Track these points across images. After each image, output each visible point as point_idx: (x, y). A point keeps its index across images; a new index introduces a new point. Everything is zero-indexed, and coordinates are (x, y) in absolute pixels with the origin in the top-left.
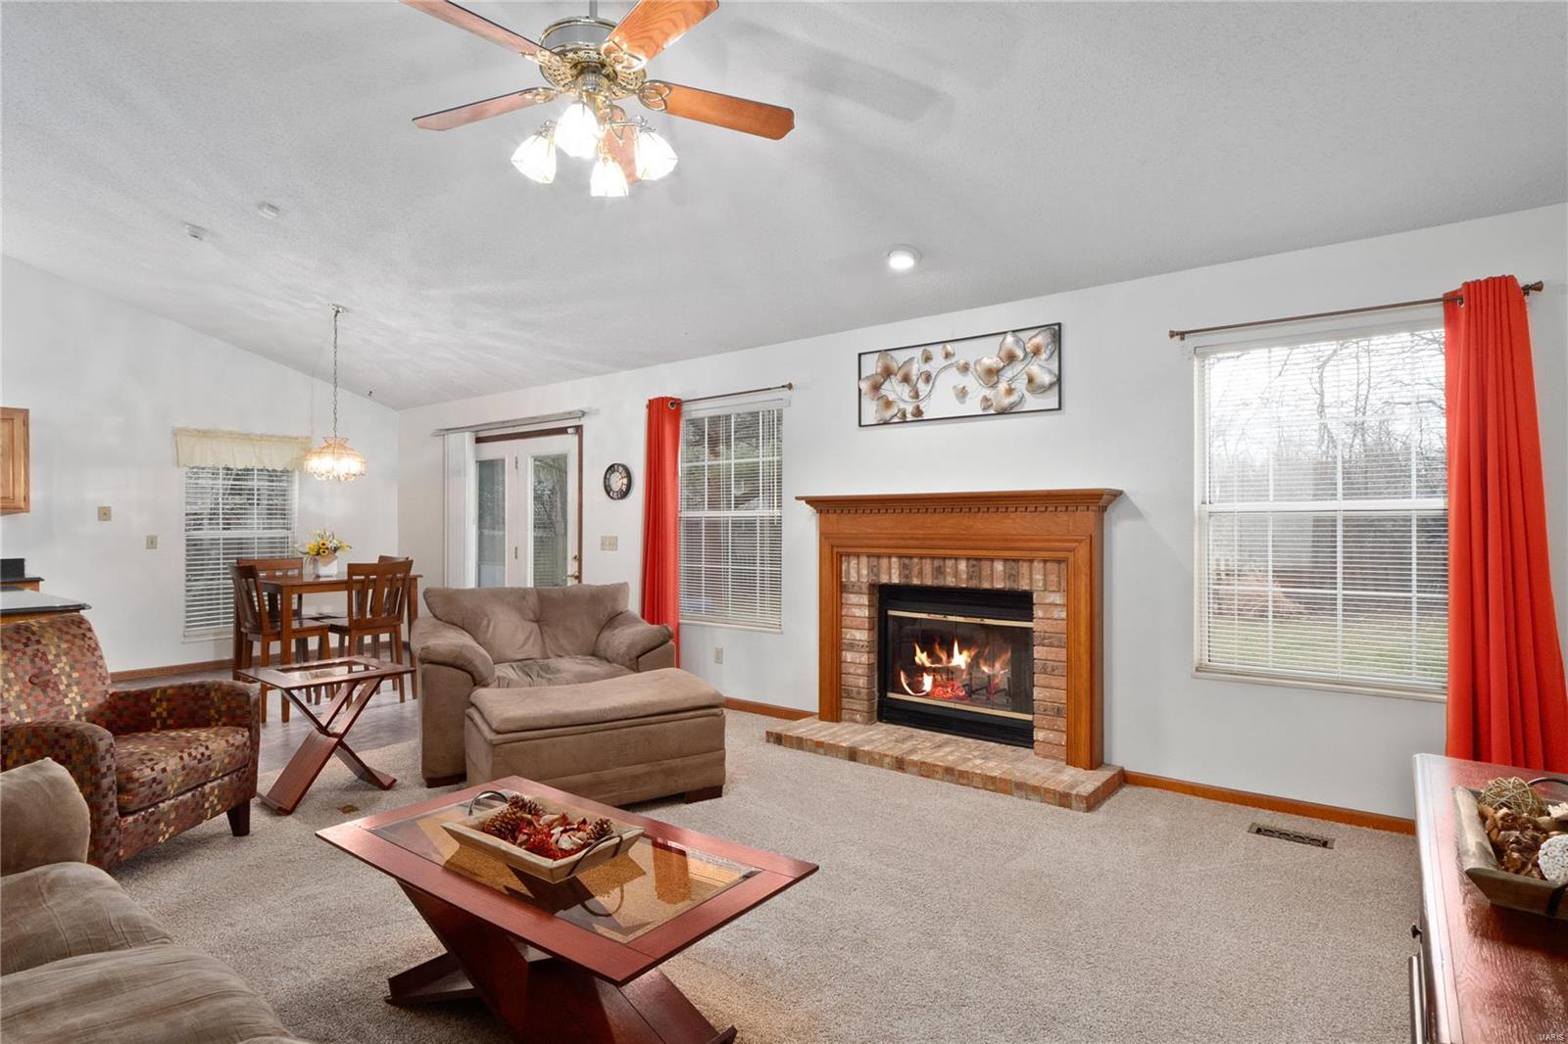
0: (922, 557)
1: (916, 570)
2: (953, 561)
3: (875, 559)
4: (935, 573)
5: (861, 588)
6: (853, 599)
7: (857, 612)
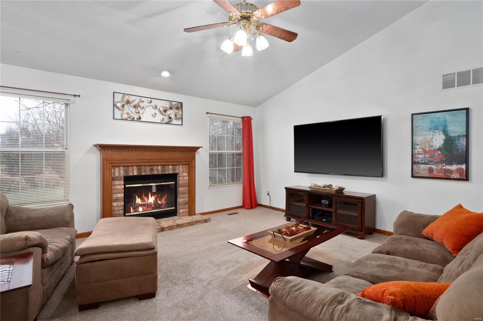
0: (145, 166)
1: (143, 170)
2: (156, 166)
3: (127, 167)
4: (150, 171)
5: (120, 178)
6: (117, 182)
7: (119, 187)
